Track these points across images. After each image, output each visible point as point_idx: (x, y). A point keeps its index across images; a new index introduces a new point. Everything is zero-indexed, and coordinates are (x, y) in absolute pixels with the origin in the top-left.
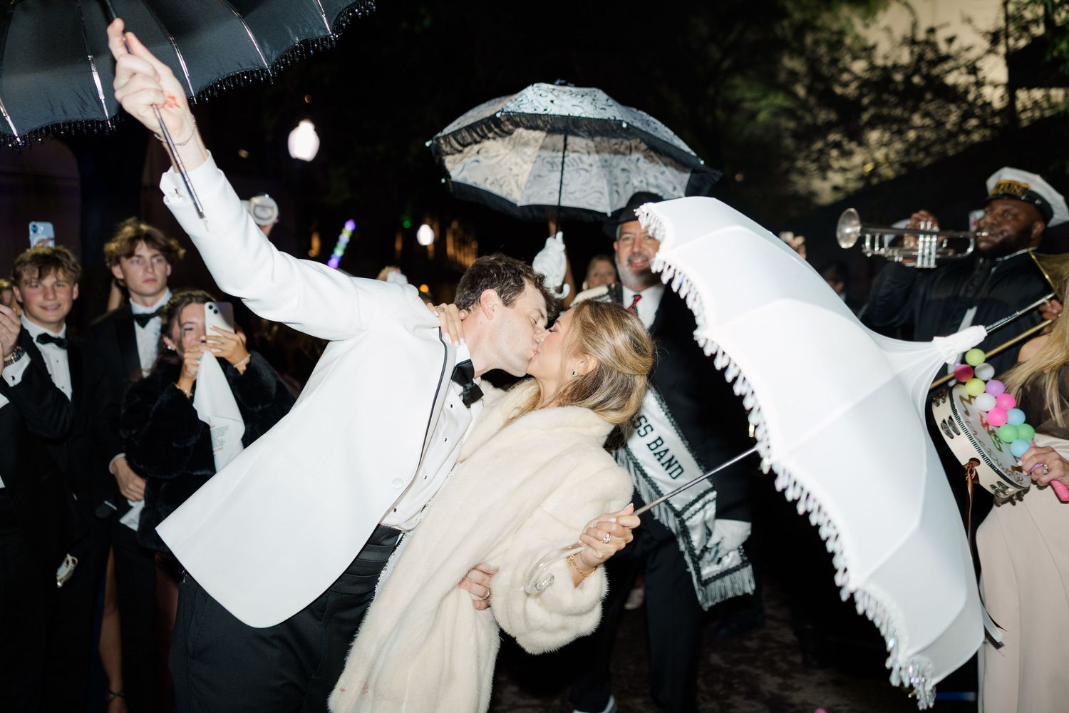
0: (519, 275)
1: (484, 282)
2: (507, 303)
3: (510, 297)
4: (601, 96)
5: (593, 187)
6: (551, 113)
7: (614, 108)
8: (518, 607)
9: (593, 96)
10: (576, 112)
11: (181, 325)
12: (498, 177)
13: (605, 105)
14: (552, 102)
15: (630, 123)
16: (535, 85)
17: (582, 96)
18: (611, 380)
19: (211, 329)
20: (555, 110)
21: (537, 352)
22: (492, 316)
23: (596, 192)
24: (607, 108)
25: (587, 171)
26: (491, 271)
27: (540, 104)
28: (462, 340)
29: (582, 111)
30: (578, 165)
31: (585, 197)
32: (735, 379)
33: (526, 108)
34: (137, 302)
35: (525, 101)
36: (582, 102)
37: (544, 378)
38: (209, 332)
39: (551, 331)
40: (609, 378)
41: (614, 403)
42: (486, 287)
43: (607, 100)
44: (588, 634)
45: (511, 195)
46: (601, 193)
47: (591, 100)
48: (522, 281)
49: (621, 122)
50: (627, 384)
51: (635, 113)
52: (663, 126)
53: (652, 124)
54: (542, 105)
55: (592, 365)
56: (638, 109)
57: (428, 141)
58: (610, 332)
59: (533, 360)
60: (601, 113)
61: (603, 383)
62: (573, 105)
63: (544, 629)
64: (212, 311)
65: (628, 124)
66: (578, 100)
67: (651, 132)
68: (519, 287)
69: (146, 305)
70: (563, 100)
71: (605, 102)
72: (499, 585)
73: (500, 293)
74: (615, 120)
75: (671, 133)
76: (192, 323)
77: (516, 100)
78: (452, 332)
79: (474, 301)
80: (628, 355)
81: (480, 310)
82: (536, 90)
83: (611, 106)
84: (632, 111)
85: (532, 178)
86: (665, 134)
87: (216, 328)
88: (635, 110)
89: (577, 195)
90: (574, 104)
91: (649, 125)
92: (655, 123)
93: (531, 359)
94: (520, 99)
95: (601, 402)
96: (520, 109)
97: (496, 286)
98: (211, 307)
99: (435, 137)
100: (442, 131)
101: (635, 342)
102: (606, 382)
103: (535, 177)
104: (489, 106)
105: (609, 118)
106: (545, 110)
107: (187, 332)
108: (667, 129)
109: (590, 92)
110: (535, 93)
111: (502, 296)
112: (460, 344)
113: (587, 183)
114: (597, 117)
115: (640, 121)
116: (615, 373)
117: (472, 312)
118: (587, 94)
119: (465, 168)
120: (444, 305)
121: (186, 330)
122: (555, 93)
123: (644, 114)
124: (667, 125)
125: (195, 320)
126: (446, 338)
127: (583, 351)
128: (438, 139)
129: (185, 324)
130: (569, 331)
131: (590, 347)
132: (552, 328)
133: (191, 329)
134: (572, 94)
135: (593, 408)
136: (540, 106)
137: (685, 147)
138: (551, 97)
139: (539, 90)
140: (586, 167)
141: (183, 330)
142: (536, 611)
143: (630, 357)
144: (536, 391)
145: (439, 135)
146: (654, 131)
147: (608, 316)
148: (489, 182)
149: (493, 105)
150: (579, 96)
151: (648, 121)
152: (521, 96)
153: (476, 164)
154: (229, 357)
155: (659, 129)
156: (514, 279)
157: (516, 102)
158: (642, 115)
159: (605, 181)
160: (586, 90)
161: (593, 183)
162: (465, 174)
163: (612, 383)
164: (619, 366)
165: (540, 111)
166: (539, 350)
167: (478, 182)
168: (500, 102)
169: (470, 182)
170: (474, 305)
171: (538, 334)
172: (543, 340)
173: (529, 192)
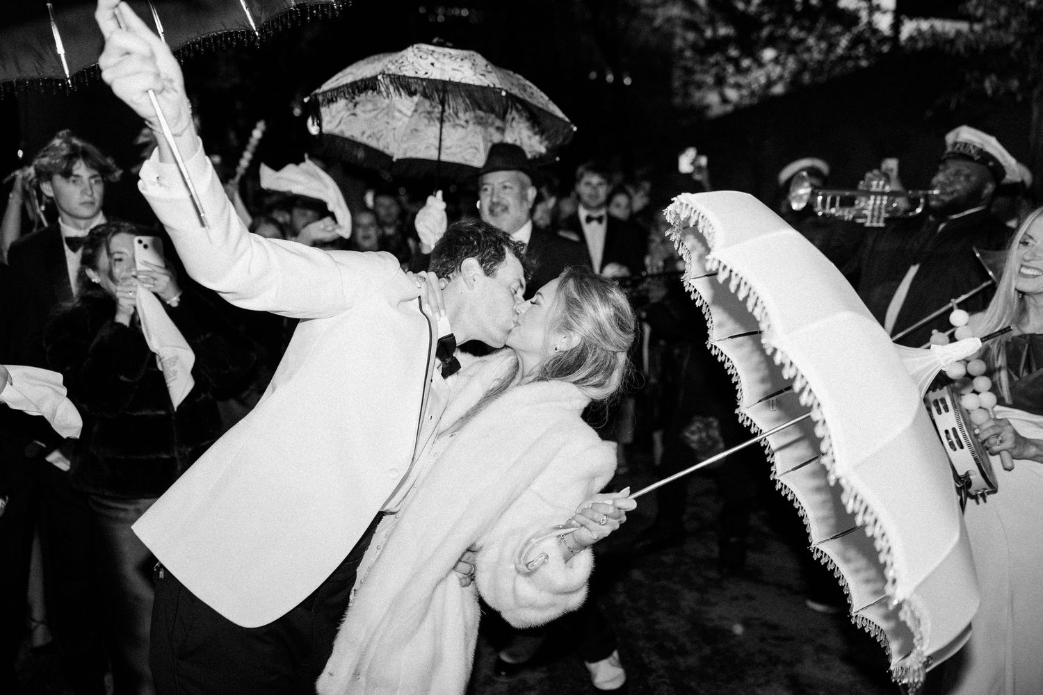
0: (500, 243)
1: (464, 249)
2: (488, 272)
3: (491, 267)
4: (481, 61)
5: (469, 143)
6: (432, 77)
7: (493, 74)
8: (506, 584)
9: (472, 61)
10: (457, 78)
11: (110, 254)
12: (376, 131)
13: (484, 71)
14: (433, 64)
15: (509, 91)
16: (415, 46)
17: (462, 60)
18: (594, 358)
19: (141, 263)
20: (436, 74)
21: (517, 324)
22: (473, 286)
23: (471, 147)
24: (487, 74)
25: (463, 127)
26: (471, 238)
27: (420, 66)
28: (442, 312)
29: (462, 76)
30: (454, 121)
31: (461, 152)
32: (802, 390)
33: (407, 71)
34: (68, 224)
35: (406, 63)
36: (462, 66)
37: (524, 351)
38: (140, 267)
39: (533, 303)
40: (593, 355)
41: (596, 380)
42: (467, 255)
43: (486, 66)
44: (576, 609)
45: (388, 148)
46: (476, 148)
47: (470, 65)
48: (503, 249)
49: (501, 89)
50: (610, 362)
51: (512, 77)
52: (538, 90)
53: (528, 89)
54: (423, 68)
55: (576, 340)
56: (515, 72)
57: (306, 97)
58: (595, 308)
59: (513, 331)
60: (481, 80)
61: (587, 360)
62: (453, 69)
63: (532, 606)
64: (142, 245)
65: (506, 91)
66: (458, 64)
67: (528, 99)
68: (500, 256)
69: (78, 227)
70: (443, 63)
71: (484, 68)
72: (485, 562)
73: (481, 263)
74: (494, 87)
75: (546, 98)
76: (122, 253)
77: (397, 61)
78: (433, 303)
79: (453, 270)
80: (613, 332)
81: (460, 279)
82: (416, 51)
83: (490, 72)
84: (509, 75)
85: (408, 131)
86: (541, 100)
87: (146, 263)
88: (511, 73)
89: (453, 150)
90: (456, 68)
91: (525, 91)
92: (531, 87)
93: (510, 330)
94: (400, 61)
95: (583, 379)
96: (401, 71)
97: (476, 254)
98: (140, 242)
99: (313, 93)
100: (320, 87)
101: (619, 320)
102: (590, 359)
103: (411, 131)
104: (368, 63)
105: (489, 85)
106: (426, 73)
107: (117, 263)
108: (542, 94)
109: (470, 56)
110: (415, 55)
111: (484, 265)
112: (440, 316)
113: (463, 139)
114: (477, 83)
115: (517, 86)
116: (598, 351)
117: (453, 280)
118: (466, 58)
119: (343, 121)
120: (423, 273)
121: (116, 260)
122: (436, 55)
123: (521, 77)
124: (542, 89)
125: (125, 250)
126: (426, 308)
127: (568, 327)
128: (316, 95)
129: (114, 253)
130: (553, 304)
131: (574, 323)
132: (533, 300)
133: (120, 260)
134: (452, 57)
135: (575, 383)
136: (420, 68)
137: (560, 114)
138: (431, 59)
139: (420, 51)
140: (462, 123)
141: (113, 261)
142: (526, 589)
143: (614, 334)
144: (513, 364)
145: (318, 91)
146: (530, 97)
147: (594, 291)
148: (365, 136)
149: (372, 63)
150: (459, 60)
151: (524, 85)
152: (402, 57)
153: (353, 117)
154: (163, 293)
155: (535, 94)
156: (495, 247)
157: (397, 64)
158: (518, 79)
159: (480, 137)
160: (465, 53)
161: (469, 139)
162: (342, 127)
163: (596, 361)
164: (603, 343)
165: (421, 75)
166: (520, 322)
167: (355, 135)
168: (379, 60)
169: (347, 134)
170: (454, 273)
171: (518, 304)
172: (524, 312)
173: (405, 146)
